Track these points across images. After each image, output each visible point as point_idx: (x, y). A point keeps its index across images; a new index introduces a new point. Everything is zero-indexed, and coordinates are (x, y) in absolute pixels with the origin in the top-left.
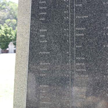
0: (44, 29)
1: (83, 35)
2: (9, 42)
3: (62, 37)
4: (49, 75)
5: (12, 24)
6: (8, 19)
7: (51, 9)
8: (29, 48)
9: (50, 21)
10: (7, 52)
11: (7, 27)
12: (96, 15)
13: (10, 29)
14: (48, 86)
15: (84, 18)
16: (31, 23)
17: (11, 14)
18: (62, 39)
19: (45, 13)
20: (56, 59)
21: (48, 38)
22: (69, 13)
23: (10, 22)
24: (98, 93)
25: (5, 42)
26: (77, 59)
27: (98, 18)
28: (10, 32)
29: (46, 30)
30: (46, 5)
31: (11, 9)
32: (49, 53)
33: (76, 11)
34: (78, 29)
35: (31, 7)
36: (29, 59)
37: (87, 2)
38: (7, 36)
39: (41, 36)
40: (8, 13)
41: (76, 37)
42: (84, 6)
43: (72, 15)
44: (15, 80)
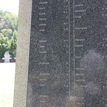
0: (44, 40)
1: (83, 46)
2: (5, 51)
3: (62, 48)
4: (49, 86)
5: (8, 34)
6: (3, 28)
7: (51, 21)
8: (29, 59)
9: (49, 32)
10: (3, 61)
11: (3, 37)
12: (95, 26)
13: (6, 39)
14: (47, 96)
15: (84, 29)
16: (31, 34)
17: (7, 24)
18: (62, 50)
19: (45, 25)
20: (56, 70)
21: (48, 49)
22: (68, 24)
23: (6, 32)
24: (97, 103)
25: (1, 51)
26: (76, 69)
27: (97, 30)
28: (6, 42)
29: (46, 41)
30: (46, 16)
31: (7, 18)
32: (49, 63)
33: (75, 22)
34: (78, 40)
35: (31, 18)
36: (29, 69)
37: (86, 13)
38: (3, 45)
39: (40, 47)
40: (4, 23)
41: (75, 48)
42: (83, 17)
43: (71, 27)
44: (14, 90)
